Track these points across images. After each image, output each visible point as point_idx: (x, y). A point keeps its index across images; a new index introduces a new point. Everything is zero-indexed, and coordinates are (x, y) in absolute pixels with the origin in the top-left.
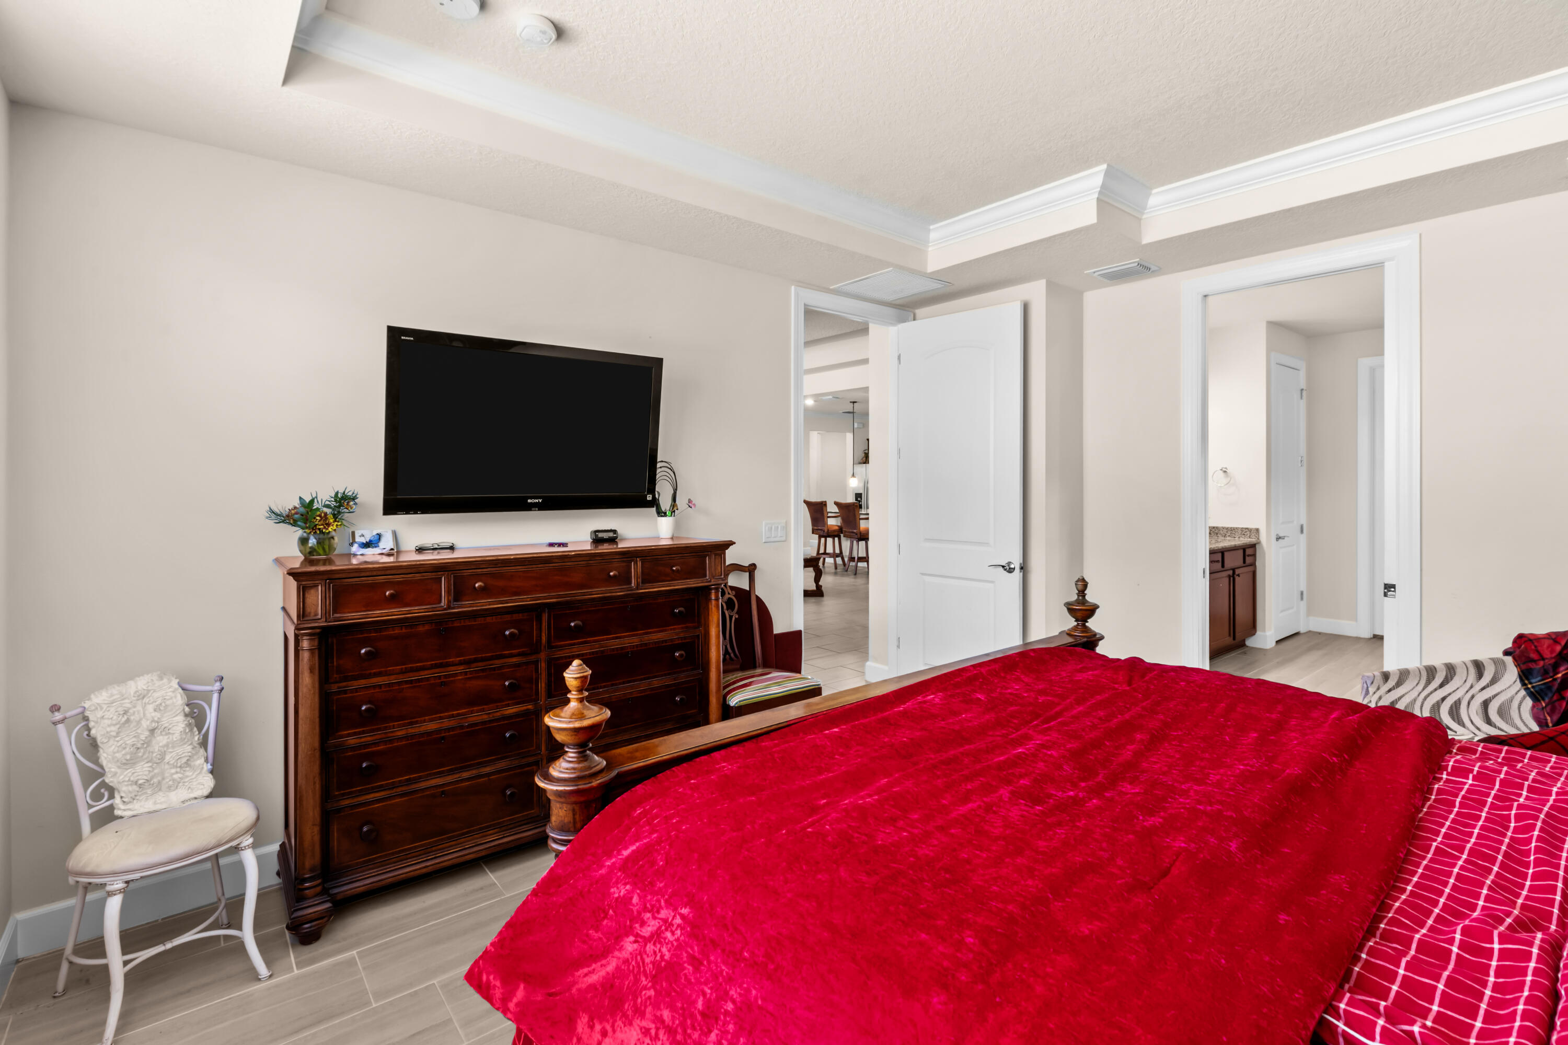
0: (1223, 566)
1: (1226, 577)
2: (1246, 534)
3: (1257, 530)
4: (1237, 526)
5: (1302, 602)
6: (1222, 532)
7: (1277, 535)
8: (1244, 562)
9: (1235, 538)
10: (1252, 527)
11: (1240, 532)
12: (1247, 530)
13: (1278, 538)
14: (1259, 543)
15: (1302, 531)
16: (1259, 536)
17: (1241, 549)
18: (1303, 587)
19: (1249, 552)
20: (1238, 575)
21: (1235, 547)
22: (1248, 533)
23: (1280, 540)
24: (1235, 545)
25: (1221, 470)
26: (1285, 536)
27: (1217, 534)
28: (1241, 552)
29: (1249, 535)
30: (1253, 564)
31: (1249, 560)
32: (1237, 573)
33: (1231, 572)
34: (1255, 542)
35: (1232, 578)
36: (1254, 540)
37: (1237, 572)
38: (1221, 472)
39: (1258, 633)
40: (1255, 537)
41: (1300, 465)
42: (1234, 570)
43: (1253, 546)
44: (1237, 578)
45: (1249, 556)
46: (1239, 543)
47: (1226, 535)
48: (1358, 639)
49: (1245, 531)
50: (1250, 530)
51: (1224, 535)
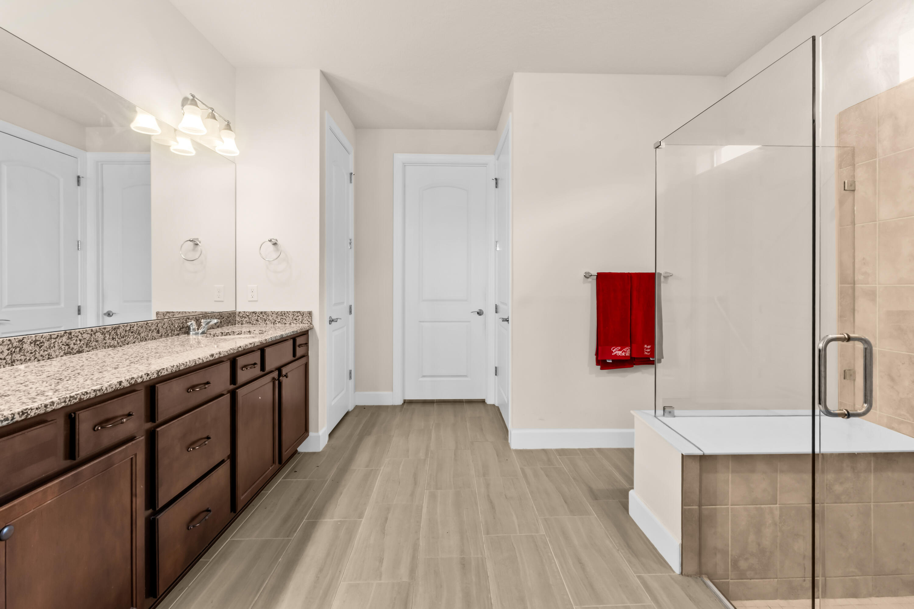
0: (263, 368)
1: (271, 381)
2: (297, 318)
3: (310, 313)
4: (286, 310)
5: (350, 381)
6: (271, 318)
7: (330, 317)
8: (294, 354)
9: (285, 324)
10: (305, 310)
11: (291, 316)
12: (299, 314)
13: (331, 321)
14: (312, 328)
15: (350, 312)
16: (311, 320)
17: (291, 339)
18: (351, 367)
19: (299, 341)
20: (286, 376)
21: (282, 338)
22: (300, 317)
23: (333, 323)
24: (282, 335)
25: (270, 241)
26: (337, 319)
27: (265, 321)
28: (291, 342)
29: (301, 320)
30: (306, 355)
31: (300, 351)
32: (284, 373)
33: (275, 374)
34: (308, 328)
35: (277, 382)
36: (306, 325)
37: (284, 371)
38: (270, 244)
39: (311, 434)
40: (308, 322)
41: (349, 248)
42: (279, 369)
43: (305, 333)
44: (283, 379)
45: (300, 346)
46: (287, 332)
47: (275, 321)
48: (394, 407)
49: (298, 315)
50: (302, 314)
51: (273, 321)
